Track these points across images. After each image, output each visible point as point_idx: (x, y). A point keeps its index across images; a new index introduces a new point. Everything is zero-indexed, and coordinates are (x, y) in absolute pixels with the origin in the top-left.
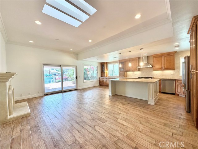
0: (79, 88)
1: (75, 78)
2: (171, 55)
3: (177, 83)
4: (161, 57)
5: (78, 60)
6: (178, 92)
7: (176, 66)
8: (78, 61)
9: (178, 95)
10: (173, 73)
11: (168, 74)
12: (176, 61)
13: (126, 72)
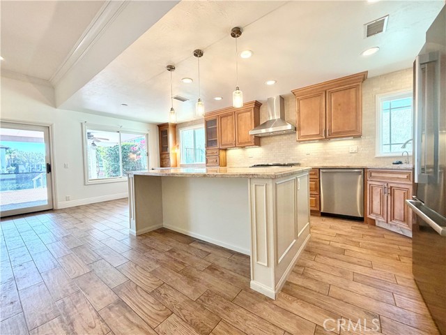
0: (60, 204)
1: (45, 170)
2: (350, 88)
3: (369, 182)
4: (319, 95)
5: (56, 107)
6: (372, 212)
7: (365, 123)
8: (58, 110)
9: (373, 222)
10: (355, 149)
11: (342, 151)
12: (366, 110)
13: (226, 150)
